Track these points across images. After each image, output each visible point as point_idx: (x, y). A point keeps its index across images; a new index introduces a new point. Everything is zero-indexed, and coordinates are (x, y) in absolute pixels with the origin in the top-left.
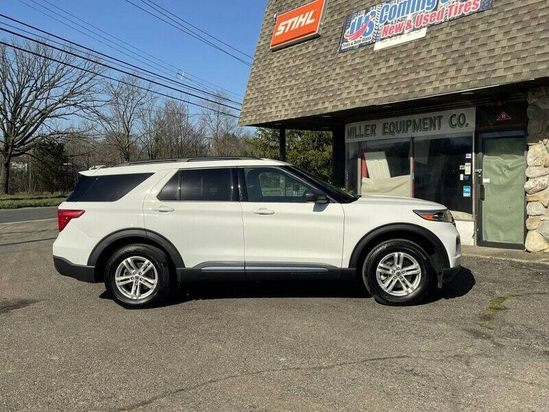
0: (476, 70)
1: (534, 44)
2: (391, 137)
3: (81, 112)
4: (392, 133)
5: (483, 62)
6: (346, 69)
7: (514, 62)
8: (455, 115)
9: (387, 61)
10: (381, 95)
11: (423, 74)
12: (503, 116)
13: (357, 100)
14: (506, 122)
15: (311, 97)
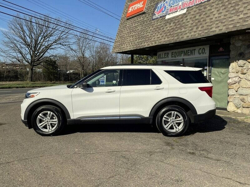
0: (204, 28)
1: (229, 16)
3: (63, 47)
4: (175, 57)
5: (207, 24)
6: (154, 28)
7: (220, 24)
8: (201, 49)
9: (170, 24)
10: (166, 39)
11: (183, 30)
12: (221, 49)
13: (157, 42)
14: (221, 52)
15: (140, 40)
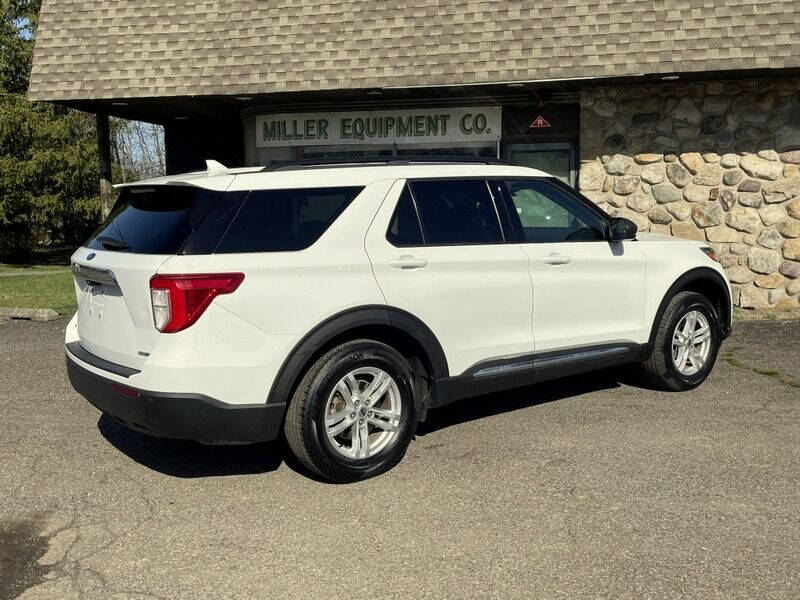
0: (556, 52)
1: (635, 27)
2: (357, 141)
4: (362, 138)
5: (564, 42)
6: (302, 21)
8: (470, 116)
9: (391, 19)
10: (388, 72)
12: (540, 121)
13: (341, 77)
14: (539, 130)
